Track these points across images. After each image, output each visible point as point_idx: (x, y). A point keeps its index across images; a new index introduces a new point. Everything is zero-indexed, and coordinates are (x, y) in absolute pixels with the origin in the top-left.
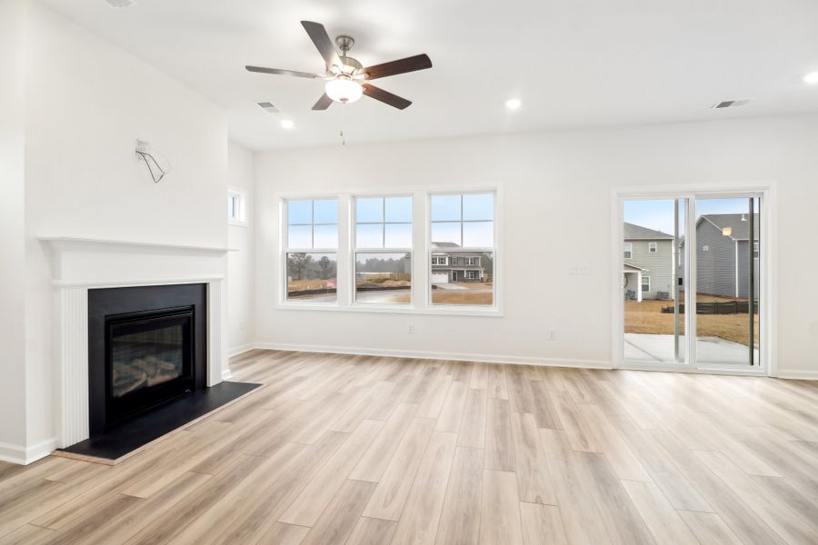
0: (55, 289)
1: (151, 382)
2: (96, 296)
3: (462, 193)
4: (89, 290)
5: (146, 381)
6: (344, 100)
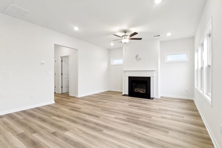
0: (125, 76)
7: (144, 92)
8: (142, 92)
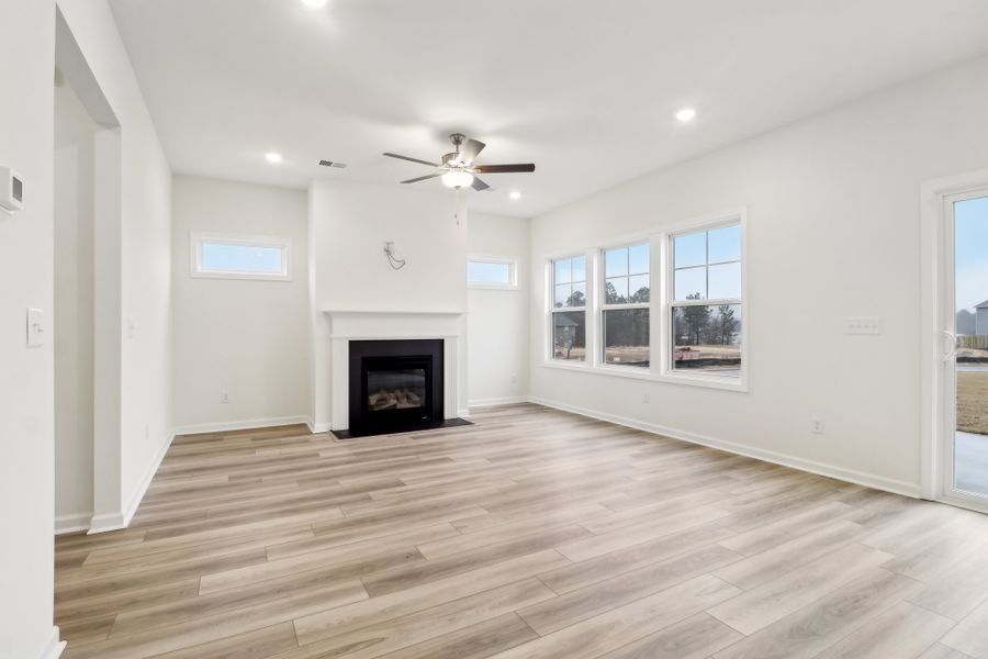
0: (331, 340)
1: (399, 406)
2: (355, 346)
3: (707, 228)
4: (350, 342)
5: (395, 405)
6: (457, 187)
7: (415, 402)
8: (404, 404)
